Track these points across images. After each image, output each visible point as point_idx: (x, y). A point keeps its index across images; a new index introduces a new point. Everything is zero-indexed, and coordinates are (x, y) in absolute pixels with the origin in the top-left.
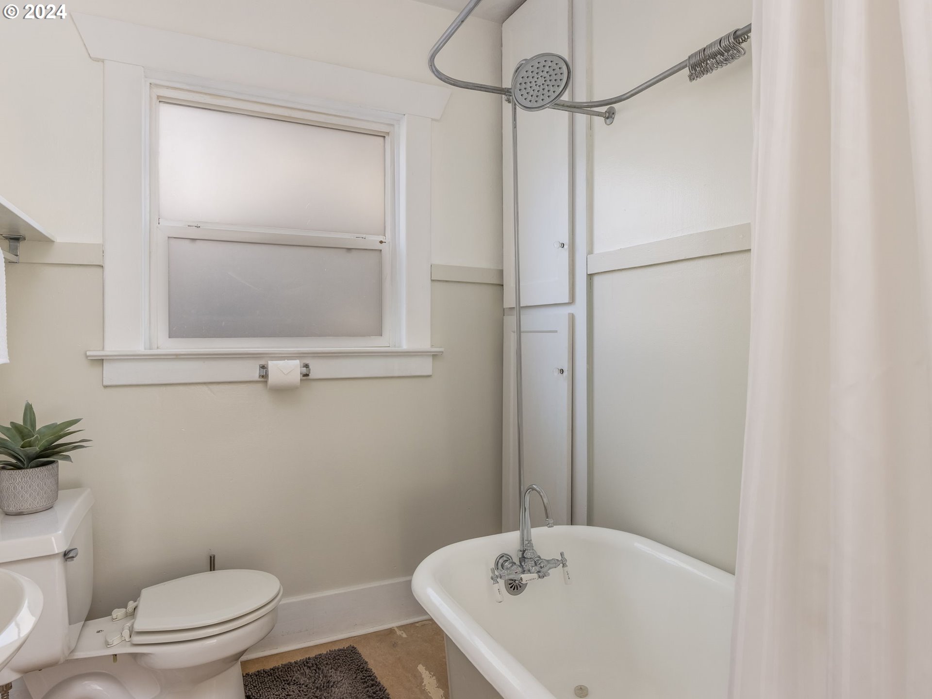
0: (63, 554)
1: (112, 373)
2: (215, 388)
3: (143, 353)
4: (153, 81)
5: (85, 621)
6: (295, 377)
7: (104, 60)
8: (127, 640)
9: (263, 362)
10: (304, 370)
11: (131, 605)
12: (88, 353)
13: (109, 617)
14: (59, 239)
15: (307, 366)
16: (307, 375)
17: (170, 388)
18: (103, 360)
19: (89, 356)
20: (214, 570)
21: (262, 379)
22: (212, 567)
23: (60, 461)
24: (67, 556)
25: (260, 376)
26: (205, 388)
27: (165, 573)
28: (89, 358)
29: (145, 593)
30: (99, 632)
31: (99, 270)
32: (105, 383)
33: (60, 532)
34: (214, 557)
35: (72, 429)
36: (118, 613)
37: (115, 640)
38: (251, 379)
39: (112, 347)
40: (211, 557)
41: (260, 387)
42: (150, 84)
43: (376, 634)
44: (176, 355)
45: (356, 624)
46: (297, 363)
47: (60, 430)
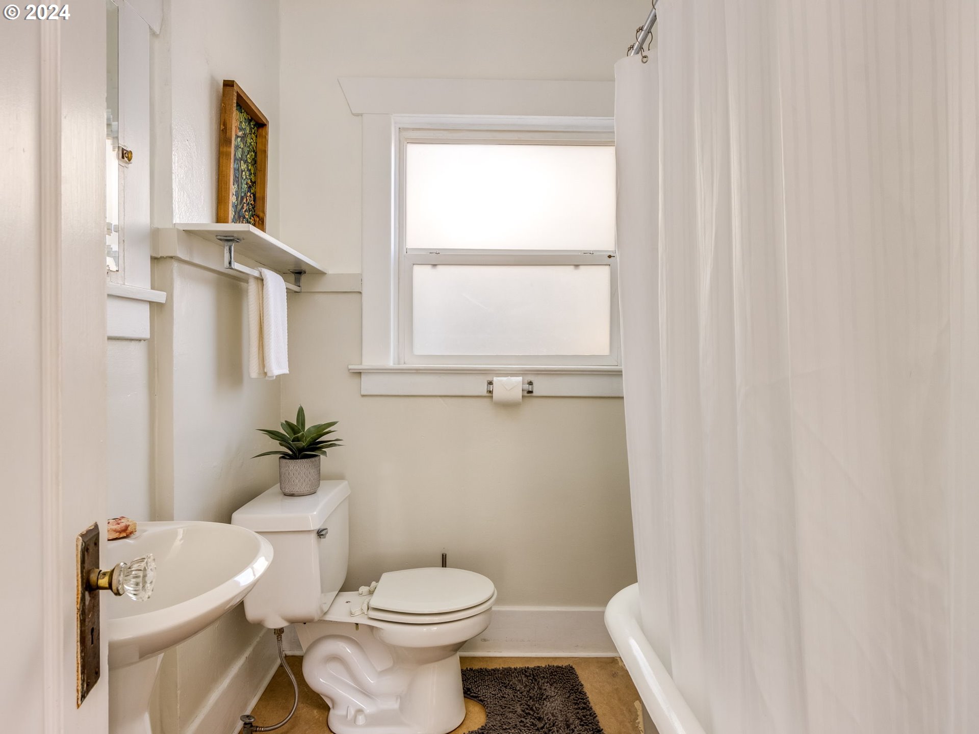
0: (316, 532)
1: (369, 384)
2: (447, 400)
3: (393, 368)
4: (401, 126)
5: (339, 592)
6: (517, 394)
7: (362, 114)
8: (366, 613)
9: (490, 379)
10: (527, 387)
11: (374, 584)
12: (350, 367)
13: (356, 592)
14: (330, 270)
15: (530, 383)
16: (530, 392)
17: (412, 399)
18: (361, 373)
19: (350, 369)
20: (445, 567)
21: (490, 395)
22: (444, 565)
23: (321, 456)
24: (320, 534)
25: (487, 391)
26: (440, 399)
27: (407, 563)
28: (350, 371)
29: (385, 577)
30: (347, 602)
31: (359, 295)
32: (363, 393)
33: (315, 513)
34: (446, 555)
35: (331, 429)
36: (364, 589)
37: (357, 611)
38: (480, 394)
39: (368, 362)
40: (443, 555)
41: (487, 400)
42: (399, 128)
43: (598, 660)
44: (417, 370)
45: (577, 646)
46: (520, 379)
47: (321, 430)
